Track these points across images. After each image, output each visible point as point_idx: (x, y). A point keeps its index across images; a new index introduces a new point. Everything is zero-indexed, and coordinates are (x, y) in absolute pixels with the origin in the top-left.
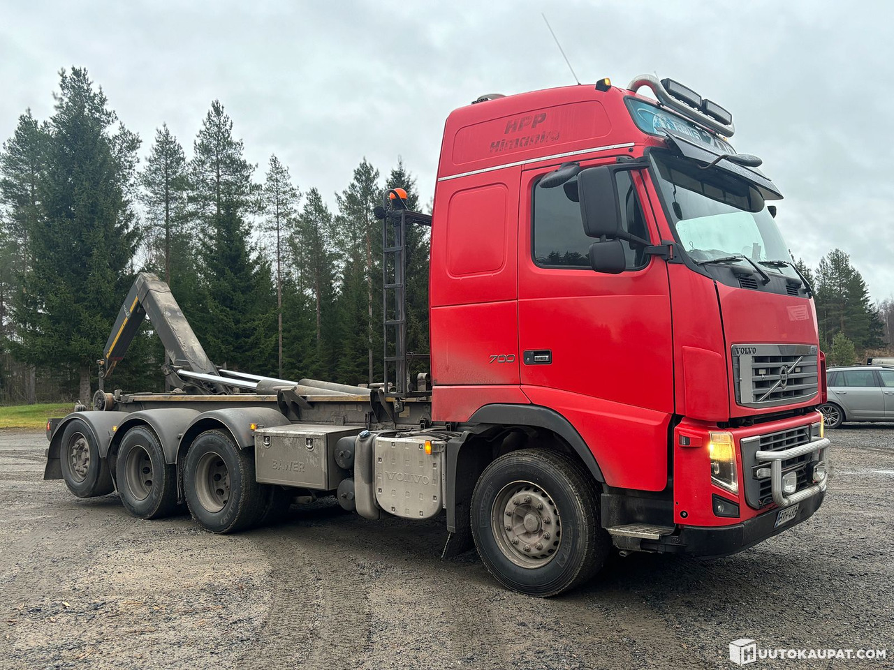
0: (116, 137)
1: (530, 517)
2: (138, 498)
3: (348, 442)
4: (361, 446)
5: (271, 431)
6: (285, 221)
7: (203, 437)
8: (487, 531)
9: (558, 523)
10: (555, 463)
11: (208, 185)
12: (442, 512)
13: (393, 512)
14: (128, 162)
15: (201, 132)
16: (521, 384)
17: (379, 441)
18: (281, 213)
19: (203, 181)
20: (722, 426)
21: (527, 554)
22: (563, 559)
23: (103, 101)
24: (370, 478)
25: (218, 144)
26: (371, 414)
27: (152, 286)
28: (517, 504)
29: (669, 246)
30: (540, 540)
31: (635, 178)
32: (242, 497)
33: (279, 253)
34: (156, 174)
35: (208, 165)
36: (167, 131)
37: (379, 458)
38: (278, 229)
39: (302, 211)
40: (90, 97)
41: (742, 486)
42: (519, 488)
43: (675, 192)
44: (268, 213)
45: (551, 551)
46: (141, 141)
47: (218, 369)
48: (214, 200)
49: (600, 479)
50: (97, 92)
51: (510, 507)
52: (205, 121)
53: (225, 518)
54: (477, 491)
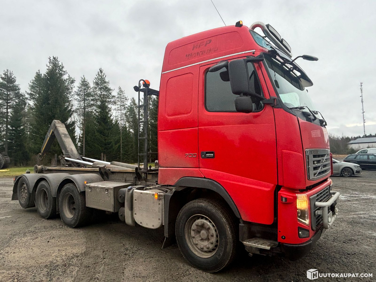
0: (67, 79)
1: (203, 232)
2: (43, 210)
3: (123, 191)
4: (128, 194)
5: (92, 185)
6: (123, 108)
7: (67, 186)
8: (183, 238)
9: (217, 236)
10: (216, 207)
11: (98, 95)
12: (162, 226)
13: (141, 225)
14: (71, 87)
15: (95, 78)
16: (199, 168)
17: (136, 192)
18: (122, 105)
19: (96, 94)
20: (302, 191)
21: (202, 250)
22: (219, 255)
23: (63, 67)
24: (132, 208)
25: (101, 82)
26: (136, 177)
27: (57, 125)
28: (197, 225)
29: (274, 99)
30: (208, 244)
31: (256, 67)
32: (80, 213)
33: (121, 118)
34: (81, 92)
35: (98, 89)
36: (85, 78)
37: (135, 200)
38: (121, 110)
39: (129, 105)
40: (58, 66)
41: (311, 222)
42: (198, 218)
43: (275, 75)
44: (118, 105)
45: (214, 250)
46: (75, 81)
47: (82, 157)
48: (99, 100)
49: (239, 217)
50: (61, 64)
51: (194, 227)
52: (97, 74)
53: (74, 221)
54: (178, 218)
